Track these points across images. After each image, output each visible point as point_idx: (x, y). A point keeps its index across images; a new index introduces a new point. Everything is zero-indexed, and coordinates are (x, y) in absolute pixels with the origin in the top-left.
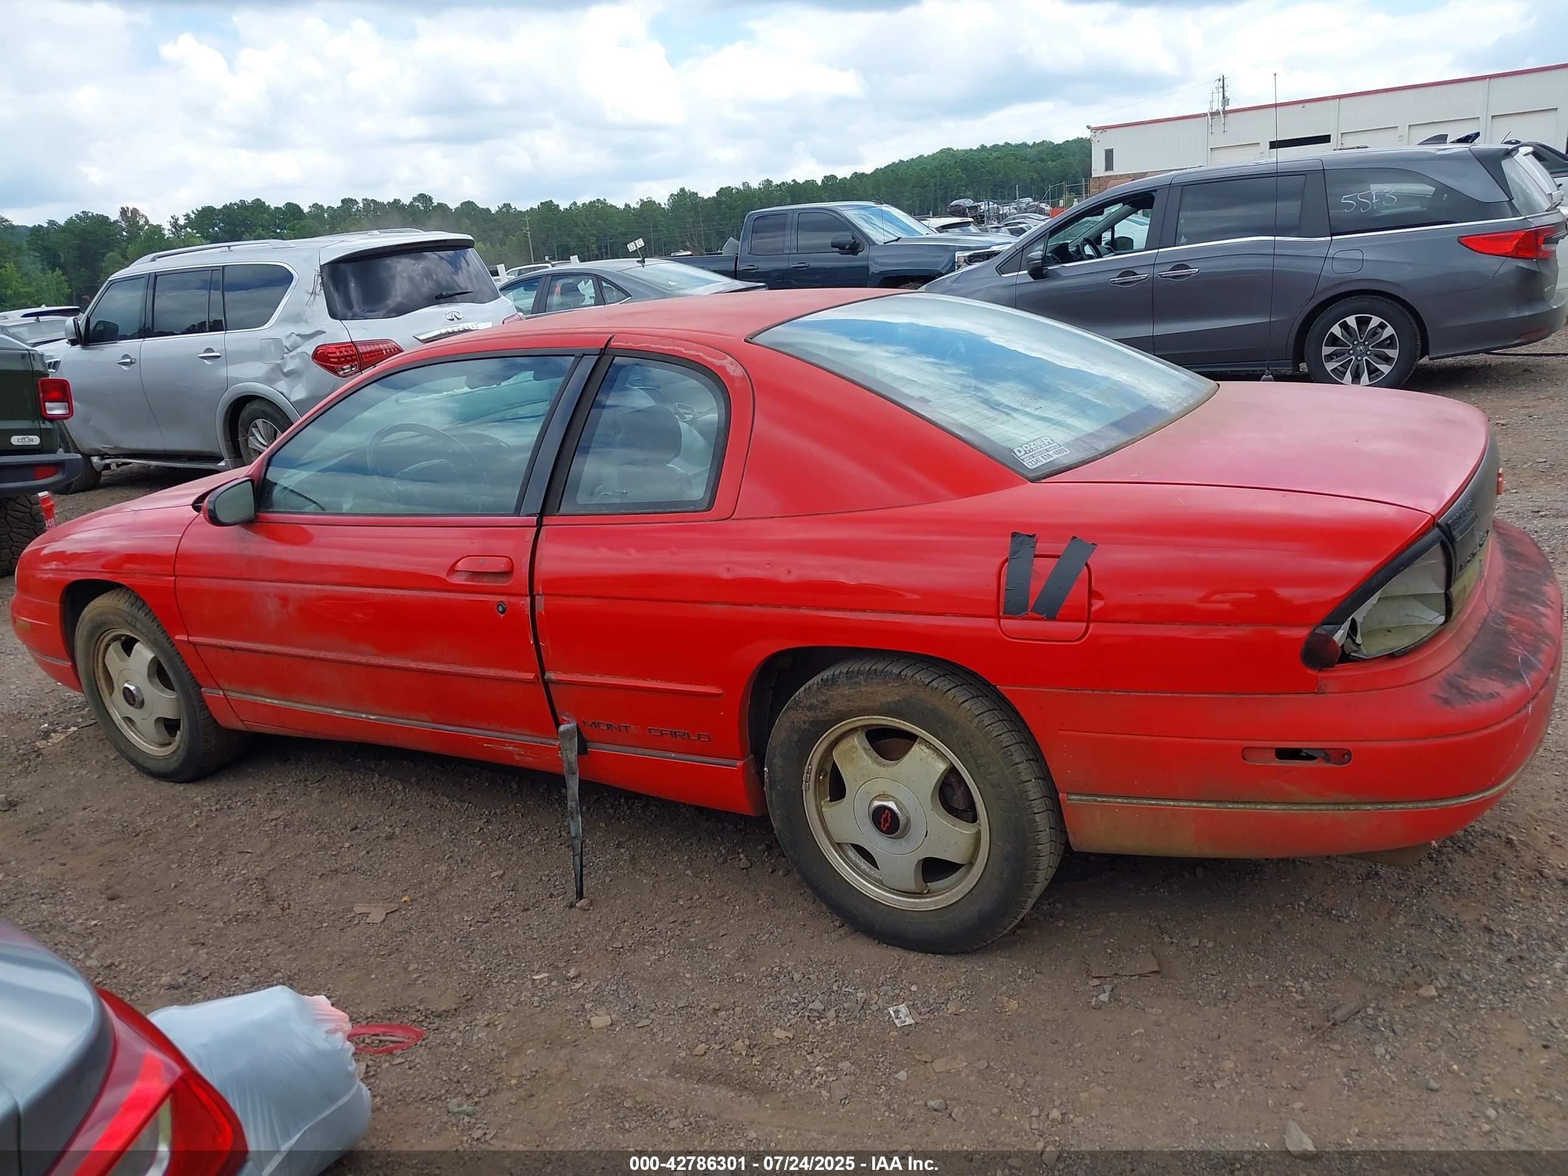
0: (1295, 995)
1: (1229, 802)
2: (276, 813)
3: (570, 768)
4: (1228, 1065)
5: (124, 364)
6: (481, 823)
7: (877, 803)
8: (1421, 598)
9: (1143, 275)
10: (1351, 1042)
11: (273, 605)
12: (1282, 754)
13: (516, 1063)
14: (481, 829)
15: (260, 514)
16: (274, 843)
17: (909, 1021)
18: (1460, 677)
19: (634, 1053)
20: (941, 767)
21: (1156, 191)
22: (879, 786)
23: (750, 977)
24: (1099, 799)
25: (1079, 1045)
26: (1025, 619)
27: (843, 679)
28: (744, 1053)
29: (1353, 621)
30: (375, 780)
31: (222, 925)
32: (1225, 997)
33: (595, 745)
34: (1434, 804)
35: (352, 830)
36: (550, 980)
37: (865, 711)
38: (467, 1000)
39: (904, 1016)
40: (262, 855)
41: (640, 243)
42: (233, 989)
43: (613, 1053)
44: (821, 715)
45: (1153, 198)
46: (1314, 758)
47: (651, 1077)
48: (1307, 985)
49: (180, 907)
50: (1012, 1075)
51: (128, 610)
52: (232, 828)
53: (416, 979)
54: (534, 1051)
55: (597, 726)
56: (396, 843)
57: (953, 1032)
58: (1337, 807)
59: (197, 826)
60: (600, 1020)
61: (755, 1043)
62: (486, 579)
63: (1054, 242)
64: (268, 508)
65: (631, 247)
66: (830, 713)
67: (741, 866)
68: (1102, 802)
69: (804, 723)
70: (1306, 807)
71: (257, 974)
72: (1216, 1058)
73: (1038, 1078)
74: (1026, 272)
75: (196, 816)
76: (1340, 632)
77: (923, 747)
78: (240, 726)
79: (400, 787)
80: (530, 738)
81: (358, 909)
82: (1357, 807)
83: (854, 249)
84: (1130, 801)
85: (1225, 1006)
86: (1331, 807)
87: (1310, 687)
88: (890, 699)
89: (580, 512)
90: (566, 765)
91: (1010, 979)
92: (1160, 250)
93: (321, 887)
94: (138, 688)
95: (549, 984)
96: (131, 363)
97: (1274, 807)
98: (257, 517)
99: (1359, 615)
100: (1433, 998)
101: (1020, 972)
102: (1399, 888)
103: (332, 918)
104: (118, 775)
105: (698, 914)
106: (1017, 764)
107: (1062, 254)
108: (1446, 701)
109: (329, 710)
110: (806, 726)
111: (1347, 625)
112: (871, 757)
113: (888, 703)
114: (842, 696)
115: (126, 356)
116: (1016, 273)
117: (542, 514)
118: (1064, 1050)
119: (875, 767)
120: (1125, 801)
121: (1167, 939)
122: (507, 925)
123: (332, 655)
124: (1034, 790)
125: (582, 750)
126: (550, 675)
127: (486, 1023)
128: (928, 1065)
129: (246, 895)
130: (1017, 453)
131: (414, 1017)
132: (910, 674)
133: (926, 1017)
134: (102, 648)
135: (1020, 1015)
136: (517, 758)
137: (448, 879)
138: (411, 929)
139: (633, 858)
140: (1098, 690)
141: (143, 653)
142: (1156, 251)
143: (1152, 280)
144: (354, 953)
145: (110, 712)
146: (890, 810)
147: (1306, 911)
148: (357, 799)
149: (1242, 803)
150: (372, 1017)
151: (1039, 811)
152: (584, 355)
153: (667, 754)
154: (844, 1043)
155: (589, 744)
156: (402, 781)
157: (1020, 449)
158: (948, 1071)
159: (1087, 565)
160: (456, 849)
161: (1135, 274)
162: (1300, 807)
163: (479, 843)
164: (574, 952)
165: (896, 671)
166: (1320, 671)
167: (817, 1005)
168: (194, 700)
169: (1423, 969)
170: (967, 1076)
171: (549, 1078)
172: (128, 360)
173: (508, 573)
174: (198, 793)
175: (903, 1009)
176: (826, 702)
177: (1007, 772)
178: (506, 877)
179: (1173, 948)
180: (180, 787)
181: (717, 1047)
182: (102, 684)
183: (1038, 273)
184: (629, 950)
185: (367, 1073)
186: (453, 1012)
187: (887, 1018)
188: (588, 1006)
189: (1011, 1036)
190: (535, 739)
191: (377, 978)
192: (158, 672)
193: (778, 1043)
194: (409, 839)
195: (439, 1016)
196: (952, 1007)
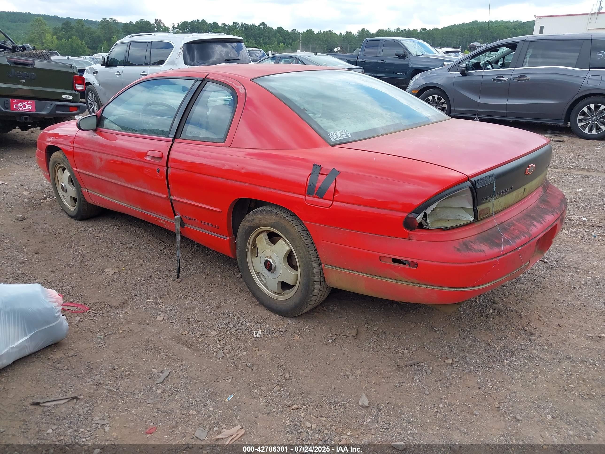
0: (399, 353)
1: (376, 276)
2: (100, 235)
3: (178, 232)
4: (358, 372)
5: (117, 75)
6: (162, 248)
7: (267, 259)
8: (465, 209)
9: (506, 78)
10: (408, 373)
11: (98, 161)
12: (395, 261)
13: (127, 326)
14: (161, 250)
15: (99, 128)
16: (94, 244)
17: (259, 336)
18: (471, 242)
19: (164, 330)
20: (288, 248)
21: (518, 43)
22: (269, 253)
23: (217, 313)
24: (335, 268)
25: (311, 355)
26: (313, 197)
27: (259, 212)
28: (198, 337)
29: (425, 214)
30: (137, 229)
31: (64, 267)
32: (373, 350)
33: (187, 225)
34: (449, 289)
35: (120, 244)
36: (153, 302)
37: (265, 225)
38: (123, 304)
39: (258, 334)
40: (88, 247)
41: (339, 48)
42: (55, 287)
43: (158, 329)
44: (252, 224)
45: (517, 46)
46: (405, 264)
47: (165, 339)
48: (406, 352)
49: (55, 260)
50: (282, 361)
51: (62, 157)
52: (84, 237)
53: (112, 294)
54: (134, 324)
55: (186, 218)
56: (132, 250)
57: (271, 343)
58: (413, 284)
59: (74, 235)
60: (159, 318)
61: (203, 334)
62: (155, 159)
63: (473, 61)
64: (101, 126)
65: (336, 50)
66: (254, 224)
67: (238, 277)
68: (335, 269)
69: (247, 226)
70: (402, 282)
71: (65, 284)
72: (356, 369)
73: (290, 363)
74: (459, 72)
75: (76, 231)
76: (419, 217)
77: (283, 241)
78: (92, 203)
79: (143, 233)
80: (168, 219)
81: (107, 270)
82: (421, 285)
83: (404, 57)
84: (344, 270)
85: (371, 352)
86: (411, 284)
87: (406, 236)
88: (272, 221)
89: (186, 138)
90: (176, 230)
91: (302, 329)
92: (516, 68)
93: (100, 260)
94: (65, 185)
95: (152, 303)
96: (120, 74)
97: (392, 280)
98: (97, 129)
99: (428, 211)
100: (449, 364)
101: (307, 327)
102: (466, 324)
103: (98, 271)
104: (60, 215)
105: (213, 290)
106: (310, 251)
107: (477, 66)
108: (458, 250)
109: (114, 201)
110: (247, 228)
111: (422, 214)
112: (267, 242)
113: (271, 223)
114: (258, 218)
115: (118, 72)
116: (455, 72)
117: (175, 138)
118: (305, 356)
119: (267, 246)
120: (343, 270)
121: (366, 326)
122: (150, 283)
123: (113, 181)
124: (314, 262)
125: (182, 225)
126: (172, 197)
127: (125, 312)
128: (256, 352)
129: (76, 259)
130: (330, 134)
131: (103, 306)
132: (280, 213)
133: (265, 336)
134: (57, 170)
135: (298, 342)
136: (165, 226)
137: (141, 265)
138: (119, 278)
139: (204, 268)
140: (334, 227)
141: (67, 173)
142: (514, 69)
143: (510, 80)
144: (98, 283)
145: (59, 192)
146: (270, 262)
147: (425, 326)
148: (128, 234)
149: (381, 277)
150: (91, 304)
151: (316, 269)
152: (198, 80)
153: (207, 231)
154: (233, 340)
155: (185, 224)
156: (145, 230)
157: (332, 133)
158: (261, 355)
159: (335, 179)
160: (149, 256)
161: (503, 77)
162: (400, 282)
163: (157, 254)
164: (166, 295)
165: (276, 211)
166: (410, 231)
167: (231, 326)
168: (79, 191)
169: (454, 354)
170: (267, 358)
171: (133, 333)
172: (119, 73)
173: (161, 158)
174: (81, 225)
175: (259, 332)
176: (253, 220)
177: (306, 253)
178: (160, 268)
179: (366, 329)
180: (76, 222)
181: (191, 333)
182: (57, 182)
183: (463, 73)
184: (183, 297)
185: (80, 320)
186: (116, 307)
187: (252, 334)
188: (159, 313)
189: (290, 348)
190: (170, 220)
191: (100, 292)
192: (71, 180)
193: (210, 335)
194: (136, 250)
195: (111, 307)
196: (276, 334)
